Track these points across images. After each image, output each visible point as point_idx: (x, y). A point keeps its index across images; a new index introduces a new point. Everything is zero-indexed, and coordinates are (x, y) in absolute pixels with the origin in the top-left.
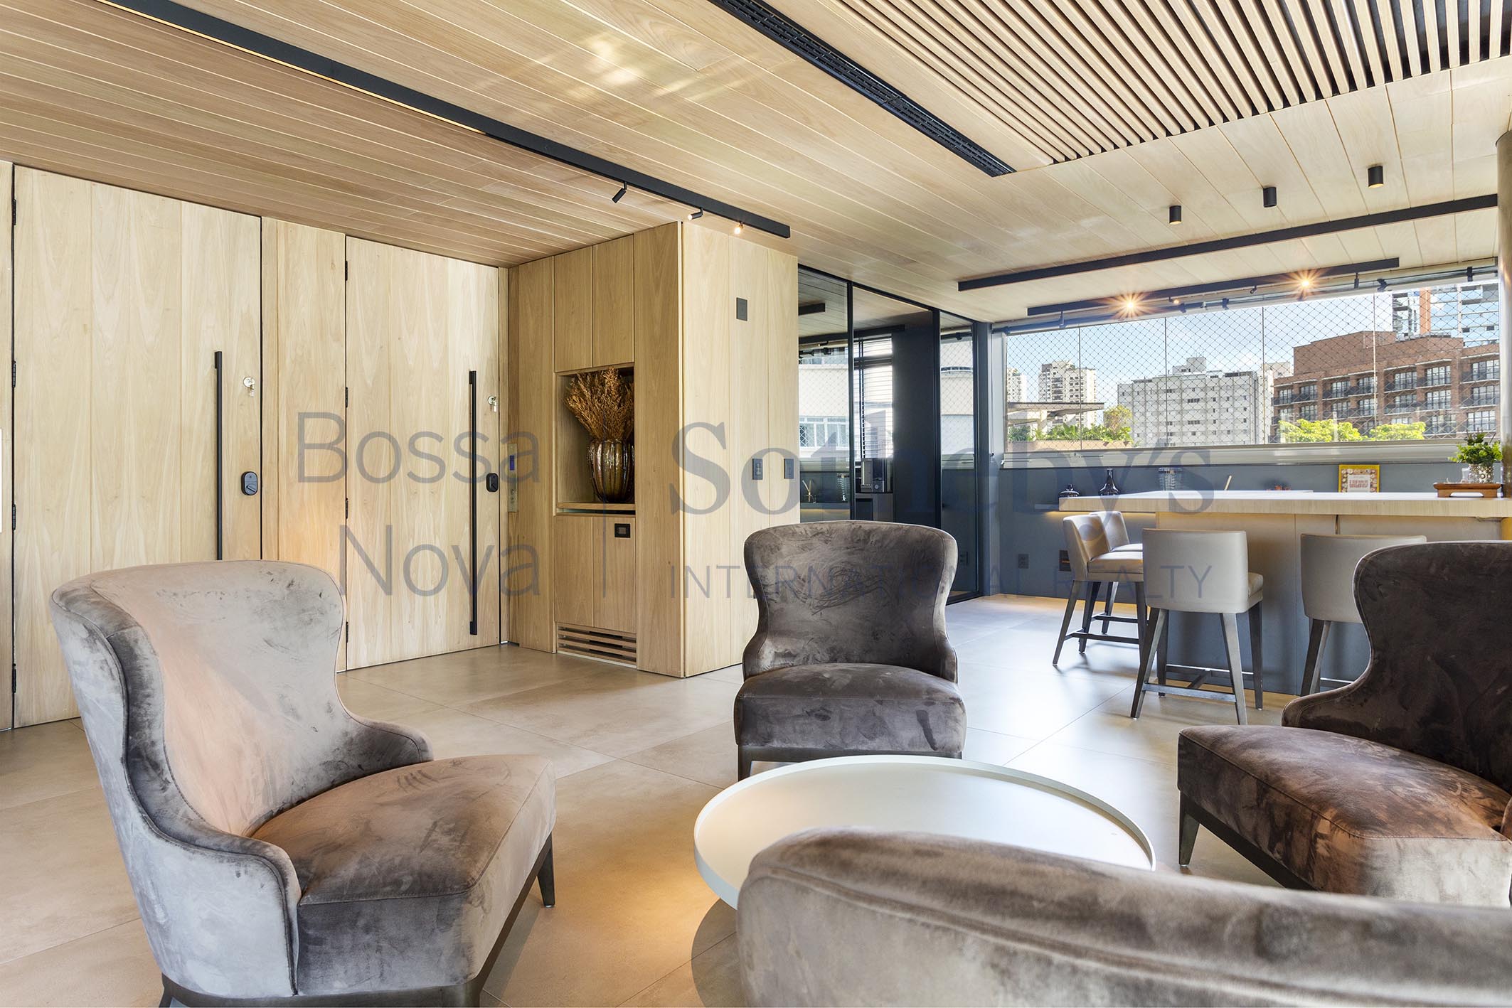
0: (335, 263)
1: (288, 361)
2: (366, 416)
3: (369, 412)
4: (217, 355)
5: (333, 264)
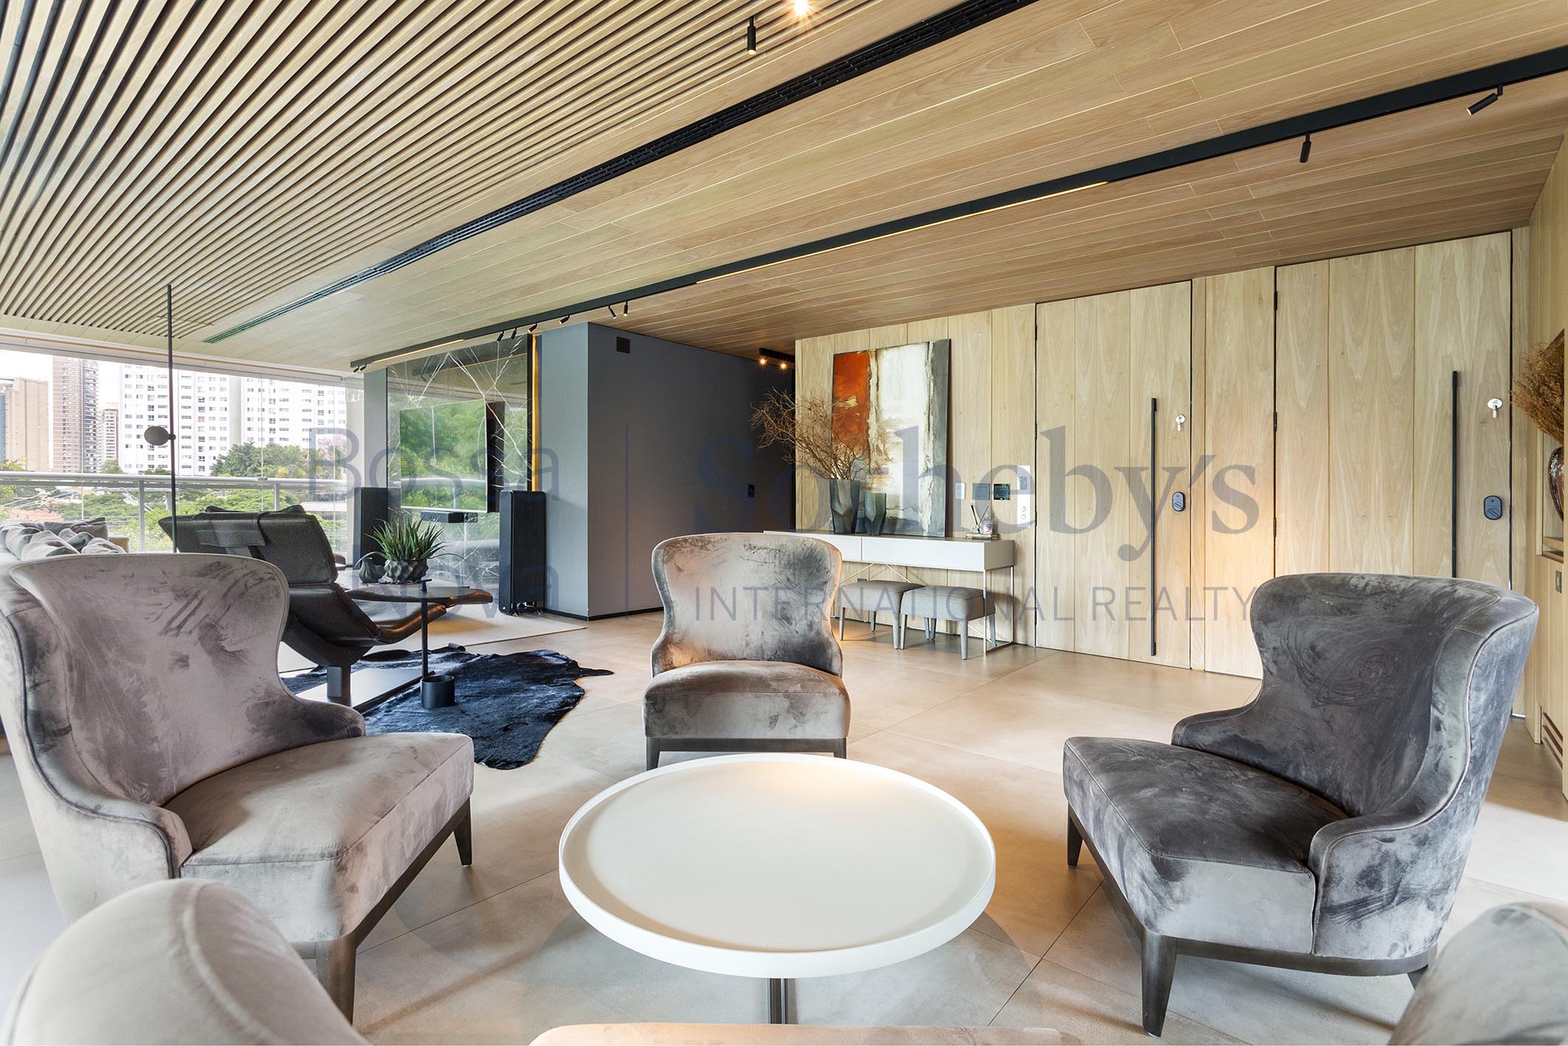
0: (1263, 297)
1: (1214, 396)
2: (1299, 438)
3: (1302, 433)
4: (1154, 401)
5: (1261, 299)
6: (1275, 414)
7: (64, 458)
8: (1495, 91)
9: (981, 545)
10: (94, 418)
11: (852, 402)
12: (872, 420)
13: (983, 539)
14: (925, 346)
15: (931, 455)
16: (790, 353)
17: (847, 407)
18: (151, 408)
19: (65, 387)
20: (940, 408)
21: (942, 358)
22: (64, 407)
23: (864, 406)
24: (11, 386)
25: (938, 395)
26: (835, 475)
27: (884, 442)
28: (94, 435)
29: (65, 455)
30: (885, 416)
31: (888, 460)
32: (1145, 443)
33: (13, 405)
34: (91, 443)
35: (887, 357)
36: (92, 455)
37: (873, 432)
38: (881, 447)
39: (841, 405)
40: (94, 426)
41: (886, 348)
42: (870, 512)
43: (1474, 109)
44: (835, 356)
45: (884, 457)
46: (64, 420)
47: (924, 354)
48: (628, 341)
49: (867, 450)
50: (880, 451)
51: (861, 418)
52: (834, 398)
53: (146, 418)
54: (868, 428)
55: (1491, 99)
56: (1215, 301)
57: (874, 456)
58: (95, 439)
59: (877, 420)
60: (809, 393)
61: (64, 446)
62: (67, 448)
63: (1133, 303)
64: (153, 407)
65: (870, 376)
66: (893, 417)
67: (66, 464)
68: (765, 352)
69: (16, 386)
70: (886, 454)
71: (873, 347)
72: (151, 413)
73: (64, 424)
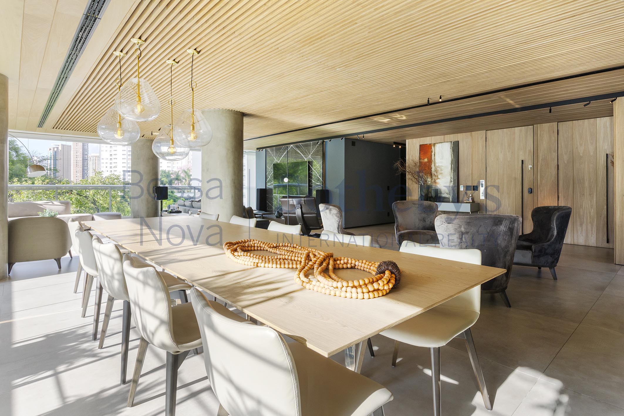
1: (540, 160)
3: (566, 171)
4: (522, 161)
5: (554, 132)
6: (558, 165)
7: (77, 176)
8: (589, 102)
9: (469, 204)
10: (87, 160)
11: (426, 160)
12: (433, 166)
13: (469, 203)
14: (450, 143)
15: (452, 177)
16: (404, 143)
17: (424, 162)
18: (111, 155)
19: (77, 147)
20: (455, 163)
21: (456, 148)
22: (77, 156)
23: (430, 161)
24: (58, 147)
25: (455, 158)
26: (421, 183)
27: (437, 173)
28: (87, 166)
29: (77, 175)
30: (437, 165)
31: (438, 178)
32: (520, 174)
33: (59, 156)
34: (86, 170)
35: (437, 146)
36: (86, 175)
37: (433, 170)
38: (436, 174)
39: (422, 161)
40: (87, 163)
41: (437, 143)
42: (433, 194)
43: (585, 105)
44: (420, 145)
45: (437, 177)
46: (77, 161)
47: (450, 146)
48: (355, 142)
49: (431, 175)
50: (435, 175)
51: (429, 165)
52: (420, 159)
53: (109, 159)
54: (432, 168)
55: (589, 104)
56: (540, 132)
57: (434, 177)
58: (87, 168)
59: (435, 166)
60: (411, 156)
61: (76, 171)
62: (78, 172)
63: (516, 131)
64: (112, 155)
65: (432, 152)
66: (440, 165)
67: (77, 179)
68: (395, 143)
69: (60, 148)
70: (438, 177)
71: (433, 142)
72: (111, 157)
73: (77, 163)
